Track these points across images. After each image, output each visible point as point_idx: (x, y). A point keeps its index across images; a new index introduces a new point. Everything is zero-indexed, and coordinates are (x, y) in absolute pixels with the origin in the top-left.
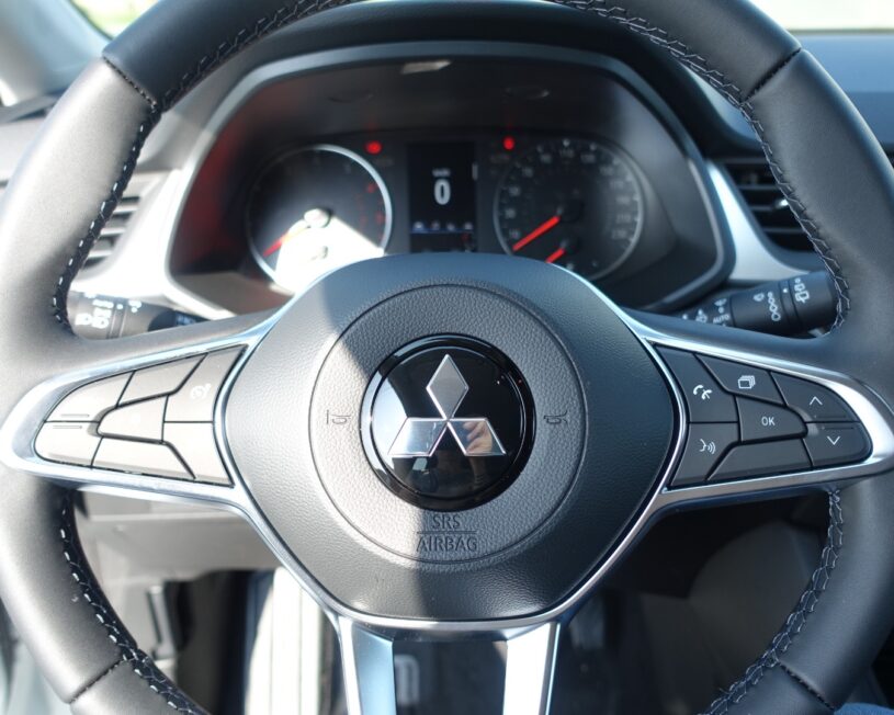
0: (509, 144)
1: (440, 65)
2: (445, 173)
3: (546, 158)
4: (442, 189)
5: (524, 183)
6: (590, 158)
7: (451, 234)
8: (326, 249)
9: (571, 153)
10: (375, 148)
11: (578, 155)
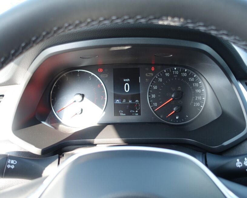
0: (153, 69)
1: (127, 48)
2: (128, 80)
3: (167, 75)
4: (127, 86)
5: (159, 84)
6: (185, 75)
7: (131, 104)
8: (82, 110)
9: (177, 73)
10: (101, 70)
11: (180, 73)
